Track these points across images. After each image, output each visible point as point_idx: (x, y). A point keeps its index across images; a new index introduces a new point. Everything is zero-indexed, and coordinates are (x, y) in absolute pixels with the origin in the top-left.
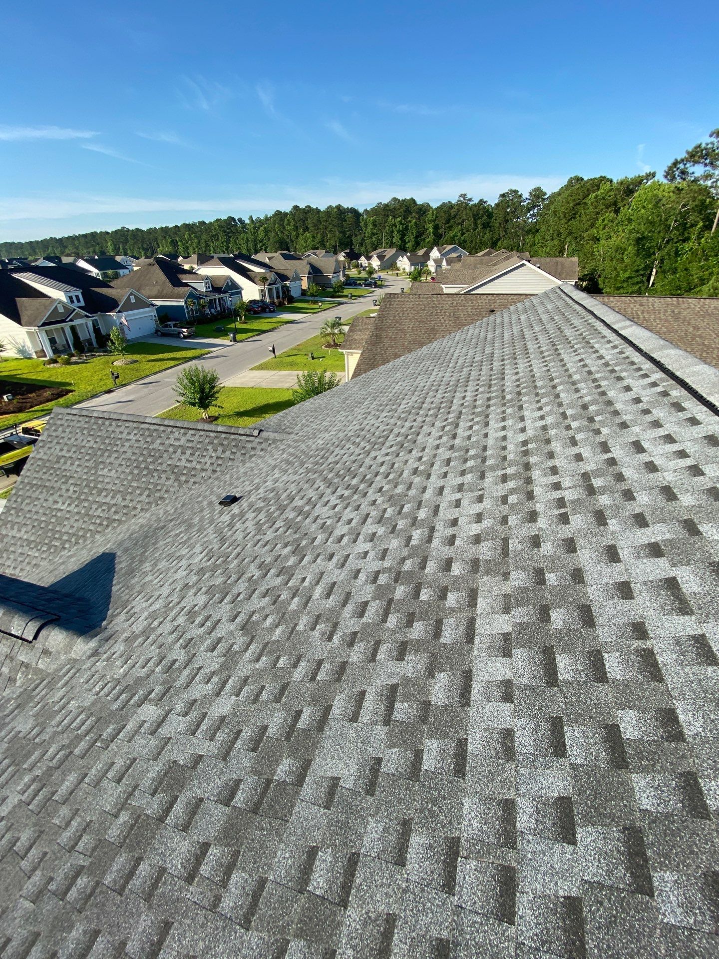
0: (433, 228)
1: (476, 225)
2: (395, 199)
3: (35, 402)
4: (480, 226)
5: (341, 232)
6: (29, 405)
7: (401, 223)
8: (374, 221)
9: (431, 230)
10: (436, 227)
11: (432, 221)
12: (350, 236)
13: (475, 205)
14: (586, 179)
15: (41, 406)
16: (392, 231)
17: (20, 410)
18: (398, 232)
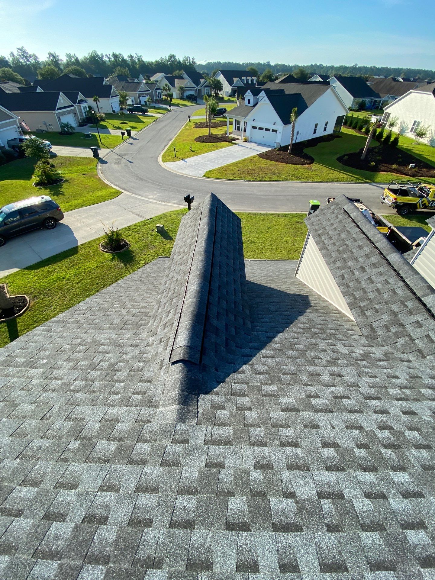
3: (424, 175)
6: (420, 174)
15: (426, 178)
17: (413, 176)
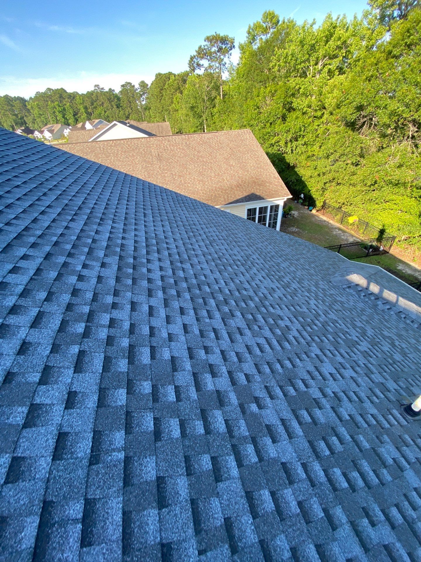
0: (84, 109)
1: (112, 106)
2: (49, 89)
4: (115, 107)
5: (13, 115)
7: (59, 106)
8: (38, 105)
9: (82, 110)
10: (86, 108)
11: (81, 103)
12: (22, 118)
13: (107, 92)
16: (54, 112)
18: (59, 112)
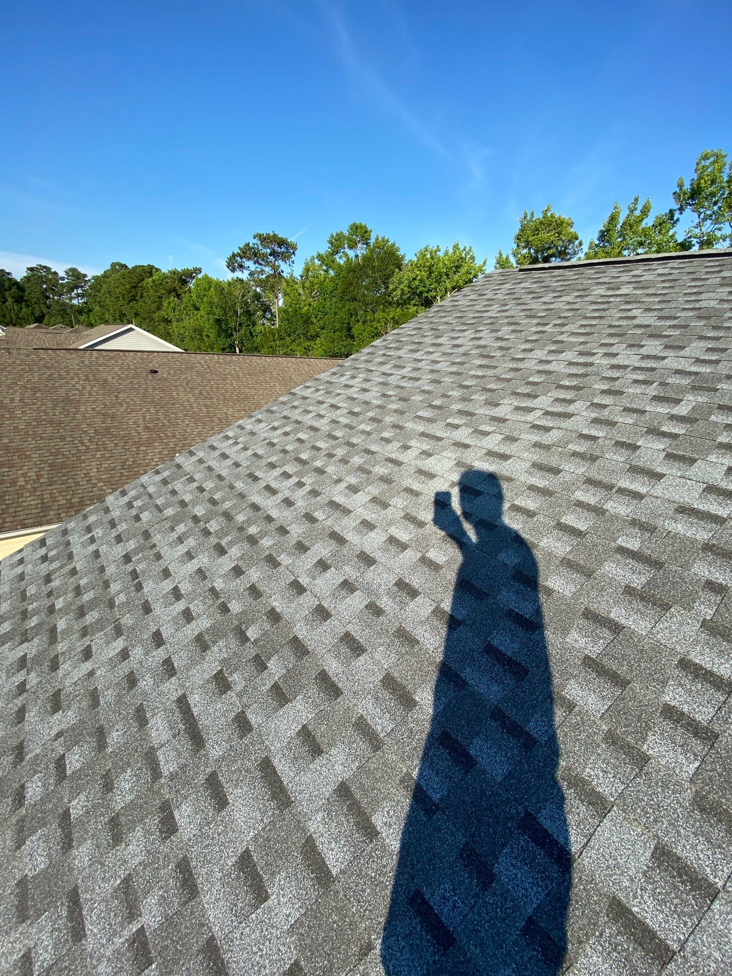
14: (130, 267)
